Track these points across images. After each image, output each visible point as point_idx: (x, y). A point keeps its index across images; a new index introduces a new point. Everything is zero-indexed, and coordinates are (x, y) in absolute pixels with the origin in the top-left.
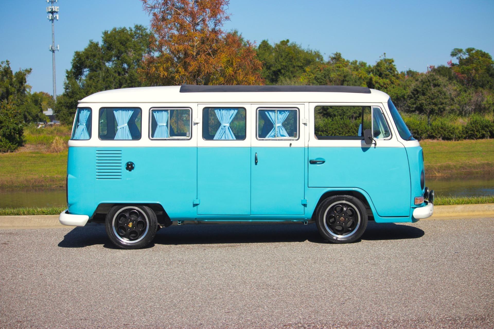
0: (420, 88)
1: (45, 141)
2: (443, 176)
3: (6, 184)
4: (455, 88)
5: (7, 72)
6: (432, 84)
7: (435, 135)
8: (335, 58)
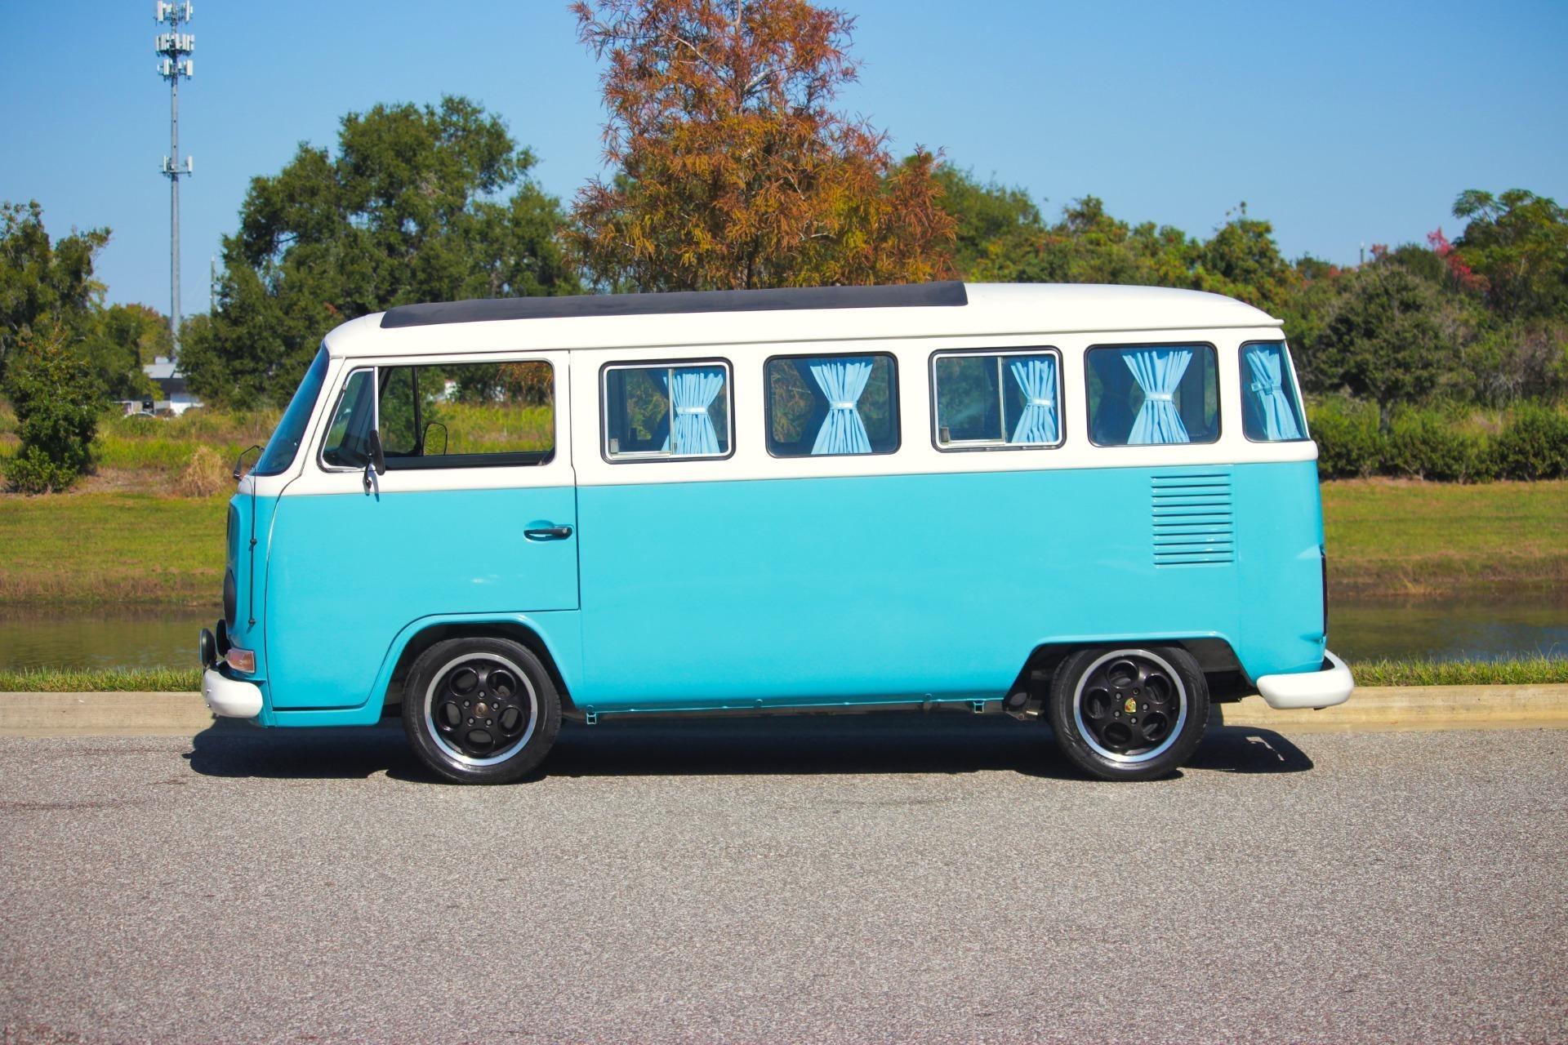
0: (1358, 315)
1: (164, 458)
2: (1430, 594)
3: (43, 592)
4: (1465, 314)
5: (31, 239)
6: (1396, 304)
7: (1402, 465)
8: (1081, 215)
